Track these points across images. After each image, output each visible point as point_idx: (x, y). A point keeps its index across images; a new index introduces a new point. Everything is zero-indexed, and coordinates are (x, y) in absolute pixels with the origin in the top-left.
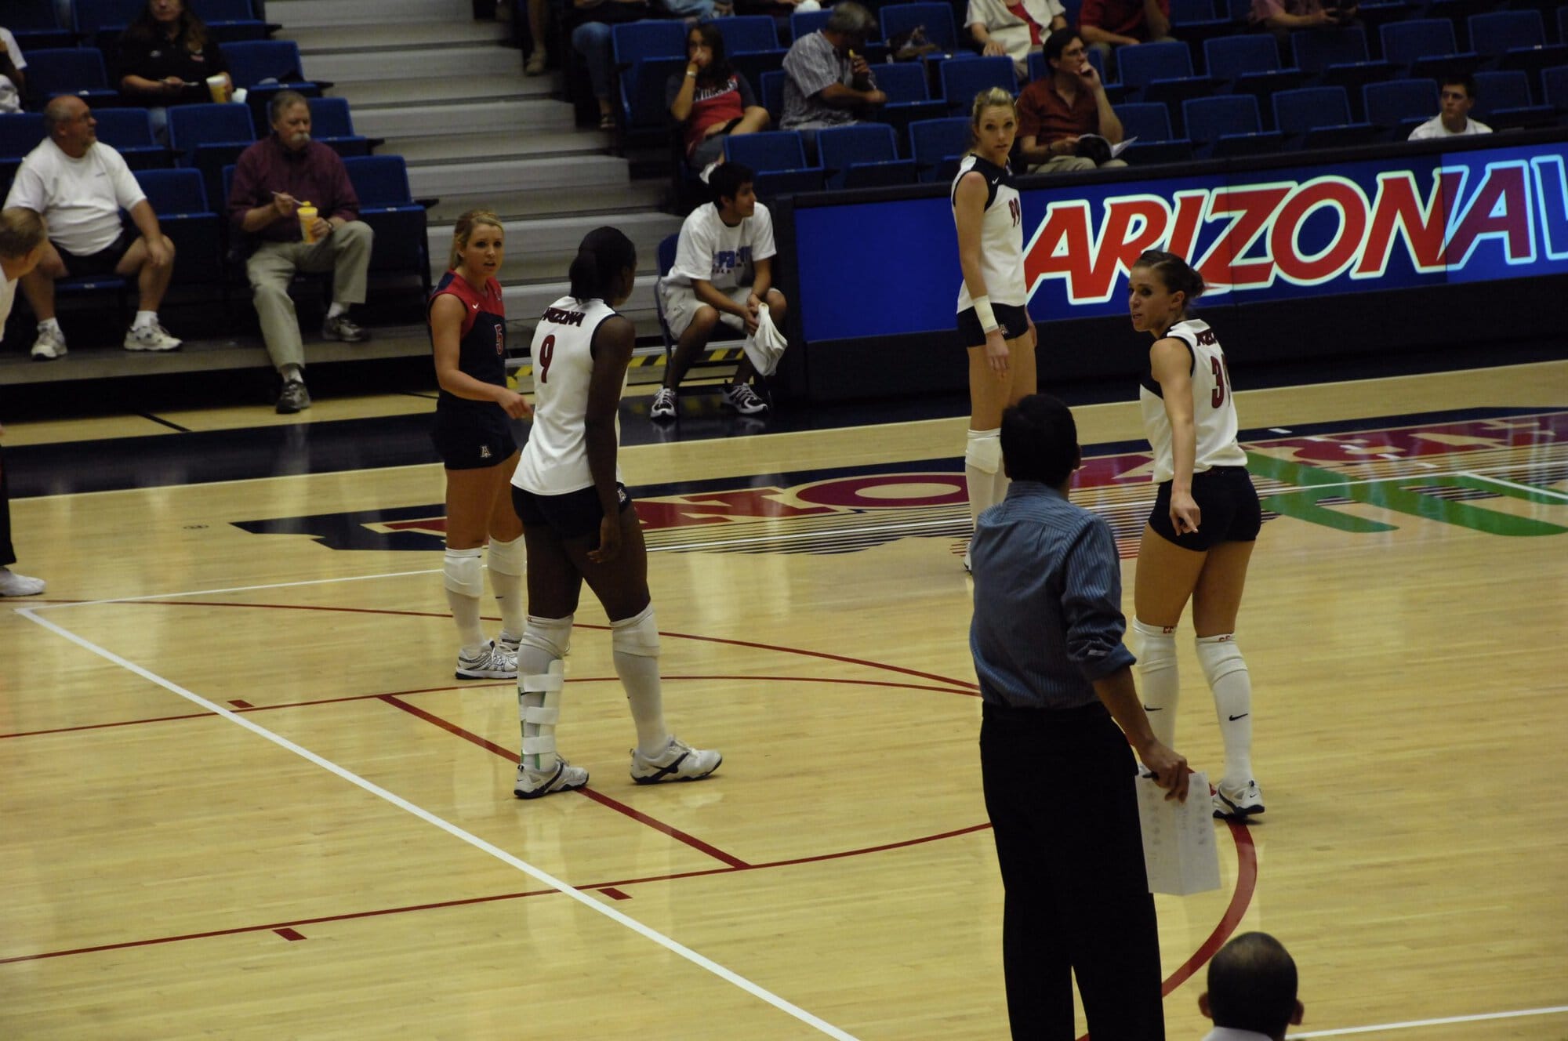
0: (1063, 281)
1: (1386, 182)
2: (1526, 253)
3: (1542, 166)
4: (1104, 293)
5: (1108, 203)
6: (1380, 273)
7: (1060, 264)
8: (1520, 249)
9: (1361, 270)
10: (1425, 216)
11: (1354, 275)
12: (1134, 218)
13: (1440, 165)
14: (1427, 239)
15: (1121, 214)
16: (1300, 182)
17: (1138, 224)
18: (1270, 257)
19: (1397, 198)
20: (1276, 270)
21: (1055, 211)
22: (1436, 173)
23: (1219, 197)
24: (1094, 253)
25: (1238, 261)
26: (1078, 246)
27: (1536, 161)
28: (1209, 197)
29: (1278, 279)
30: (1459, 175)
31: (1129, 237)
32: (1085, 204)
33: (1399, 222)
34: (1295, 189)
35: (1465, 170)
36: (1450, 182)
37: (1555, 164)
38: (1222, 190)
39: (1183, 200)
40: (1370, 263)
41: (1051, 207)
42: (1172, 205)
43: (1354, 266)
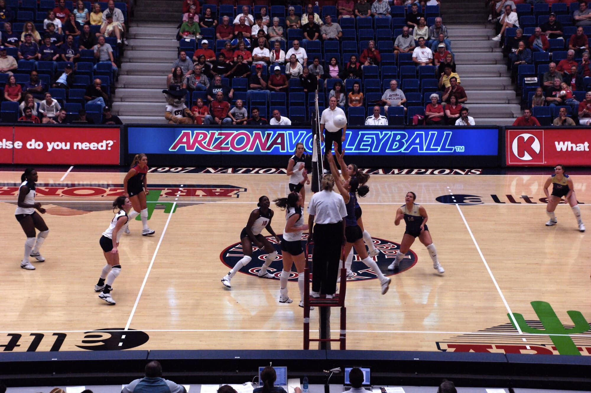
0: (185, 146)
1: (255, 133)
2: (284, 150)
3: (289, 133)
4: (193, 149)
5: (195, 132)
6: (253, 151)
7: (184, 143)
8: (283, 149)
9: (249, 150)
10: (263, 141)
11: (247, 151)
12: (201, 135)
14: (263, 145)
15: (198, 134)
16: (237, 131)
17: (201, 137)
18: (229, 146)
19: (257, 136)
20: (231, 148)
21: (184, 132)
22: (266, 132)
23: (219, 133)
24: (191, 141)
25: (223, 146)
26: (188, 139)
27: (287, 132)
28: (217, 133)
29: (231, 150)
30: (271, 133)
31: (199, 139)
32: (190, 132)
33: (258, 141)
34: (236, 133)
35: (272, 132)
36: (269, 135)
37: (291, 133)
38: (220, 132)
39: (211, 133)
40: (251, 148)
41: (183, 131)
42: (209, 133)
43: (247, 149)
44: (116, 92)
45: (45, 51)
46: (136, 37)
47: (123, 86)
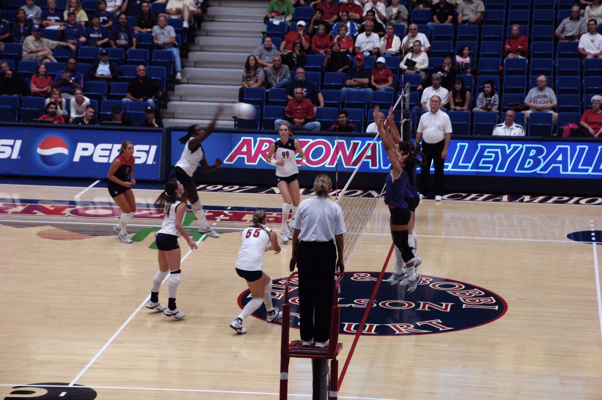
0: (244, 158)
1: (337, 142)
2: (376, 166)
4: (255, 162)
5: (258, 139)
6: (334, 166)
7: (244, 153)
8: (374, 164)
9: (329, 164)
10: (348, 153)
11: (326, 166)
12: (265, 144)
13: (353, 140)
14: (348, 159)
15: (262, 142)
16: (313, 140)
17: (266, 145)
19: (340, 147)
21: (244, 140)
22: (352, 142)
24: (253, 152)
26: (249, 149)
30: (358, 143)
31: (263, 148)
32: (252, 138)
33: (340, 153)
34: (311, 141)
35: (360, 142)
36: (356, 145)
40: (331, 163)
41: (242, 138)
43: (327, 164)
44: (175, 90)
45: (91, 35)
46: (214, 20)
47: (186, 81)
